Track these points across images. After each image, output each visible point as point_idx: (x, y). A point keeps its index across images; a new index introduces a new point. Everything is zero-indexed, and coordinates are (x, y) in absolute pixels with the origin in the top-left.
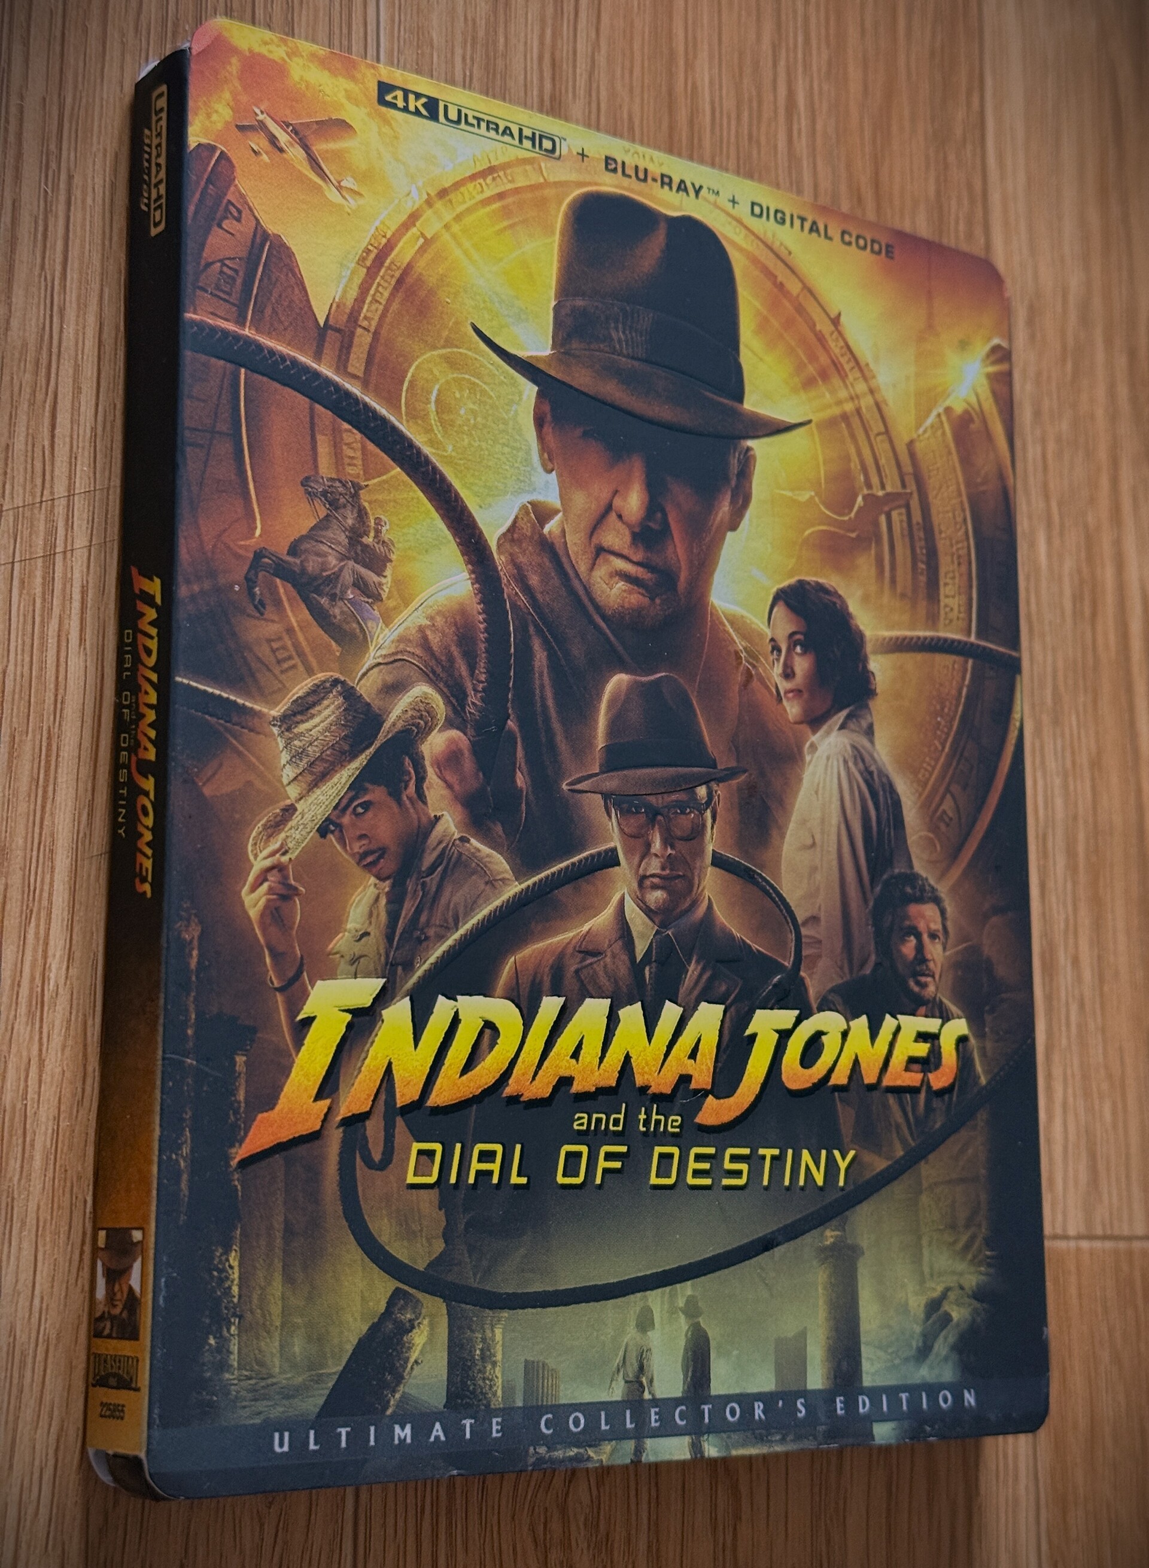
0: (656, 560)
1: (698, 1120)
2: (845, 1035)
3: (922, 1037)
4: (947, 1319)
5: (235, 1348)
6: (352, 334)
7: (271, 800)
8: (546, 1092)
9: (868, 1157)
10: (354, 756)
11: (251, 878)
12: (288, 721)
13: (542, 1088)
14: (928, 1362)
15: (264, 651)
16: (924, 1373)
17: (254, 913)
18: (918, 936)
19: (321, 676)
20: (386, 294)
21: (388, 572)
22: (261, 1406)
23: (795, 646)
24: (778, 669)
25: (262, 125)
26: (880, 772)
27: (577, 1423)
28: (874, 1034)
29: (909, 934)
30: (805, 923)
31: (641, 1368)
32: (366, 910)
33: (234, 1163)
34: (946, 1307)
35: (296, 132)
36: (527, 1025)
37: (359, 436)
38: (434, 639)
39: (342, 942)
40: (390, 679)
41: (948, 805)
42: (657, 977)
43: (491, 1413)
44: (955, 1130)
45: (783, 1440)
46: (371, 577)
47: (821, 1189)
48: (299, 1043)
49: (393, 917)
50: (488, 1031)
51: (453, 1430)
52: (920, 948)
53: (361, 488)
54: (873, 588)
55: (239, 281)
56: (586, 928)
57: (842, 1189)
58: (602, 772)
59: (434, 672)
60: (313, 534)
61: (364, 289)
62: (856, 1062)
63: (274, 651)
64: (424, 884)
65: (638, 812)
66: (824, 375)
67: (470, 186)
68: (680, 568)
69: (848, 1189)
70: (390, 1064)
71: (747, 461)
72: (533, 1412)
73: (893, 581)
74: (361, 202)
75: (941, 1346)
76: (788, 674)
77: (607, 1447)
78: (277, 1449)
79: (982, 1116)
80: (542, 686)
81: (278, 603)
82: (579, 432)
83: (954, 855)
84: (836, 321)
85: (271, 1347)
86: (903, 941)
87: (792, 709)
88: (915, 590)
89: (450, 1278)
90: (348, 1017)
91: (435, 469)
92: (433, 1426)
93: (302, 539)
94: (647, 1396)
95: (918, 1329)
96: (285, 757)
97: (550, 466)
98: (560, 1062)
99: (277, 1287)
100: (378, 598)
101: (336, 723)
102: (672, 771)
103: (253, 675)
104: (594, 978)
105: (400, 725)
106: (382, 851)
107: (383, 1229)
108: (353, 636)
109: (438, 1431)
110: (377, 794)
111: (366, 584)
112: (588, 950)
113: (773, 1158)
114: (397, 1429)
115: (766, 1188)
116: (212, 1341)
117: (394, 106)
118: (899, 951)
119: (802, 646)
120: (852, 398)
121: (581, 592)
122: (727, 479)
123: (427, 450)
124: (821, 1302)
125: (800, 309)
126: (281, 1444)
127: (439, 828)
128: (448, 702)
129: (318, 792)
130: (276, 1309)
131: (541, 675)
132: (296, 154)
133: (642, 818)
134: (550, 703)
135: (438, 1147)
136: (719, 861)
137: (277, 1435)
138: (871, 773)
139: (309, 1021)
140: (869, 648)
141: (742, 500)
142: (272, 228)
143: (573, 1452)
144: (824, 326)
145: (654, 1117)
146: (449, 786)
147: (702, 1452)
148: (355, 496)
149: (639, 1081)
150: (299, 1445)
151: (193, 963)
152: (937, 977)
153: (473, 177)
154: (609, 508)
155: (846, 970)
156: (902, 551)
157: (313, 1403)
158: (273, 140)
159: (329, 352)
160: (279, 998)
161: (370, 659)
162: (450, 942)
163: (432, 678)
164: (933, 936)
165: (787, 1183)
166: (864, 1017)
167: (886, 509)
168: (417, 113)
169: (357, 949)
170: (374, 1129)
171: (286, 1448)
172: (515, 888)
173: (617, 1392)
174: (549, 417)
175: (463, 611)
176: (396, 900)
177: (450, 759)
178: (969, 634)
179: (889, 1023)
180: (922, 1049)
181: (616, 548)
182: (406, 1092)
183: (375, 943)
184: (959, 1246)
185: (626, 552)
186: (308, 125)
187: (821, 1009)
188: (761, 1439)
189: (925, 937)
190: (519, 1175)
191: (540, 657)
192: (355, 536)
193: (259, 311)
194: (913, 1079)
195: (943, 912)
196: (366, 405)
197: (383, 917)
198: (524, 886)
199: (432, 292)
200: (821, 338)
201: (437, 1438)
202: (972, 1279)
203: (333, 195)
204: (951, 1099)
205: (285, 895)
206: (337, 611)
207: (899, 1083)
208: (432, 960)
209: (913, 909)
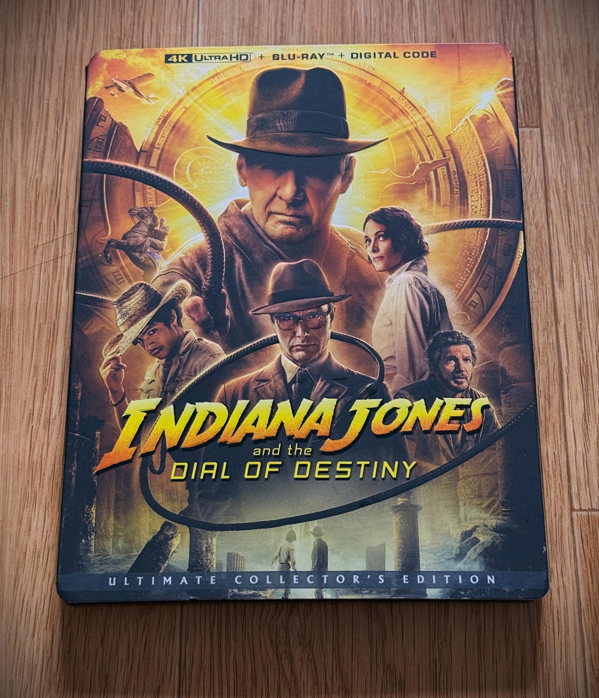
0: (300, 212)
1: (321, 449)
2: (410, 409)
3: (458, 407)
4: (476, 541)
5: (93, 543)
6: (152, 151)
7: (113, 333)
8: (240, 440)
9: (423, 464)
10: (149, 312)
11: (103, 364)
12: (120, 302)
13: (238, 437)
14: (463, 561)
15: (111, 278)
16: (460, 566)
17: (104, 377)
18: (456, 360)
19: (135, 283)
20: (167, 133)
21: (166, 239)
22: (104, 567)
23: (379, 237)
24: (370, 248)
25: (116, 84)
26: (431, 287)
27: (254, 580)
28: (428, 407)
29: (451, 360)
30: (386, 359)
31: (289, 558)
32: (154, 372)
33: (94, 473)
34: (475, 535)
35: (129, 83)
36: (230, 413)
37: (154, 189)
38: (187, 262)
39: (143, 385)
40: (166, 280)
41: (475, 298)
42: (298, 390)
43: (210, 574)
44: (482, 450)
45: (370, 593)
46: (158, 242)
47: (395, 479)
48: (123, 425)
49: (166, 373)
50: (211, 417)
51: (192, 581)
52: (458, 365)
53: (154, 209)
54: (426, 205)
55: (104, 143)
56: (260, 370)
57: (408, 479)
58: (270, 305)
59: (186, 275)
60: (132, 230)
61: (157, 134)
62: (417, 420)
63: (115, 276)
64: (180, 359)
65: (289, 320)
66: (395, 117)
67: (207, 83)
68: (313, 214)
69: (412, 479)
70: (164, 432)
71: (351, 162)
72: (231, 575)
73: (438, 200)
74: (157, 101)
75: (472, 553)
76: (375, 250)
77: (270, 591)
78: (110, 584)
79: (499, 444)
80: (239, 273)
81: (117, 258)
82: (260, 167)
83: (479, 321)
84: (402, 93)
85: (109, 544)
86: (447, 363)
87: (378, 265)
88: (452, 202)
89: (190, 518)
90: (145, 414)
91: (188, 195)
92: (182, 578)
93: (128, 232)
94: (291, 569)
95: (457, 545)
96: (119, 316)
97: (245, 184)
98: (247, 426)
99: (112, 520)
100: (161, 249)
101: (142, 300)
102: (307, 300)
103: (106, 287)
104: (265, 391)
105: (170, 298)
106: (161, 348)
107: (160, 498)
108: (149, 266)
109: (184, 580)
110: (159, 325)
111: (156, 245)
112: (261, 379)
113: (366, 465)
114: (165, 578)
115: (361, 479)
116: (83, 541)
117: (172, 62)
118: (444, 368)
119: (383, 237)
120: (412, 124)
121: (260, 231)
122: (339, 172)
123: (184, 189)
124: (395, 531)
125: (380, 92)
126: (112, 582)
127: (188, 336)
128: (193, 285)
129: (133, 327)
130: (111, 529)
131: (239, 269)
132: (129, 91)
133: (291, 322)
134: (244, 279)
135: (186, 464)
136: (334, 336)
137: (110, 579)
138: (426, 289)
139: (128, 416)
140: (424, 232)
141: (348, 178)
142: (117, 120)
143: (252, 592)
144: (395, 96)
145: (296, 449)
146: (193, 319)
147: (322, 596)
148: (152, 212)
149: (288, 433)
150: (120, 582)
151: (79, 398)
152: (469, 379)
153: (208, 79)
154: (275, 195)
155: (411, 379)
156: (444, 186)
157: (127, 566)
158: (120, 89)
159: (142, 160)
160: (115, 408)
161: (157, 274)
162: (192, 381)
163: (185, 277)
164: (466, 359)
165: (374, 476)
166: (422, 400)
167: (434, 168)
168: (183, 61)
169: (149, 387)
170: (156, 458)
171: (114, 584)
172: (225, 357)
173: (276, 567)
174: (244, 164)
175: (201, 249)
176: (167, 367)
177: (195, 308)
178: (488, 217)
179: (438, 402)
180: (460, 413)
181: (279, 211)
182: (171, 442)
183: (157, 385)
184: (484, 506)
185: (284, 212)
186: (134, 79)
187: (395, 398)
188: (357, 592)
189: (461, 360)
190: (225, 475)
191: (239, 261)
192: (151, 228)
193: (112, 152)
194: (455, 426)
195: (472, 348)
196: (157, 177)
197: (161, 374)
198: (229, 355)
199: (188, 128)
200: (393, 102)
201: (184, 583)
202: (493, 522)
203: (144, 102)
204: (478, 437)
205: (118, 368)
206: (143, 257)
207: (444, 429)
208: (184, 389)
209: (453, 348)
